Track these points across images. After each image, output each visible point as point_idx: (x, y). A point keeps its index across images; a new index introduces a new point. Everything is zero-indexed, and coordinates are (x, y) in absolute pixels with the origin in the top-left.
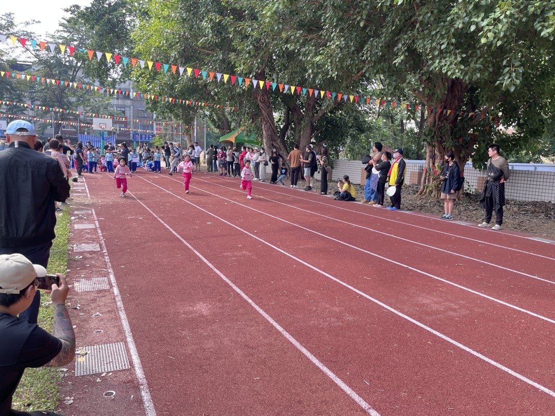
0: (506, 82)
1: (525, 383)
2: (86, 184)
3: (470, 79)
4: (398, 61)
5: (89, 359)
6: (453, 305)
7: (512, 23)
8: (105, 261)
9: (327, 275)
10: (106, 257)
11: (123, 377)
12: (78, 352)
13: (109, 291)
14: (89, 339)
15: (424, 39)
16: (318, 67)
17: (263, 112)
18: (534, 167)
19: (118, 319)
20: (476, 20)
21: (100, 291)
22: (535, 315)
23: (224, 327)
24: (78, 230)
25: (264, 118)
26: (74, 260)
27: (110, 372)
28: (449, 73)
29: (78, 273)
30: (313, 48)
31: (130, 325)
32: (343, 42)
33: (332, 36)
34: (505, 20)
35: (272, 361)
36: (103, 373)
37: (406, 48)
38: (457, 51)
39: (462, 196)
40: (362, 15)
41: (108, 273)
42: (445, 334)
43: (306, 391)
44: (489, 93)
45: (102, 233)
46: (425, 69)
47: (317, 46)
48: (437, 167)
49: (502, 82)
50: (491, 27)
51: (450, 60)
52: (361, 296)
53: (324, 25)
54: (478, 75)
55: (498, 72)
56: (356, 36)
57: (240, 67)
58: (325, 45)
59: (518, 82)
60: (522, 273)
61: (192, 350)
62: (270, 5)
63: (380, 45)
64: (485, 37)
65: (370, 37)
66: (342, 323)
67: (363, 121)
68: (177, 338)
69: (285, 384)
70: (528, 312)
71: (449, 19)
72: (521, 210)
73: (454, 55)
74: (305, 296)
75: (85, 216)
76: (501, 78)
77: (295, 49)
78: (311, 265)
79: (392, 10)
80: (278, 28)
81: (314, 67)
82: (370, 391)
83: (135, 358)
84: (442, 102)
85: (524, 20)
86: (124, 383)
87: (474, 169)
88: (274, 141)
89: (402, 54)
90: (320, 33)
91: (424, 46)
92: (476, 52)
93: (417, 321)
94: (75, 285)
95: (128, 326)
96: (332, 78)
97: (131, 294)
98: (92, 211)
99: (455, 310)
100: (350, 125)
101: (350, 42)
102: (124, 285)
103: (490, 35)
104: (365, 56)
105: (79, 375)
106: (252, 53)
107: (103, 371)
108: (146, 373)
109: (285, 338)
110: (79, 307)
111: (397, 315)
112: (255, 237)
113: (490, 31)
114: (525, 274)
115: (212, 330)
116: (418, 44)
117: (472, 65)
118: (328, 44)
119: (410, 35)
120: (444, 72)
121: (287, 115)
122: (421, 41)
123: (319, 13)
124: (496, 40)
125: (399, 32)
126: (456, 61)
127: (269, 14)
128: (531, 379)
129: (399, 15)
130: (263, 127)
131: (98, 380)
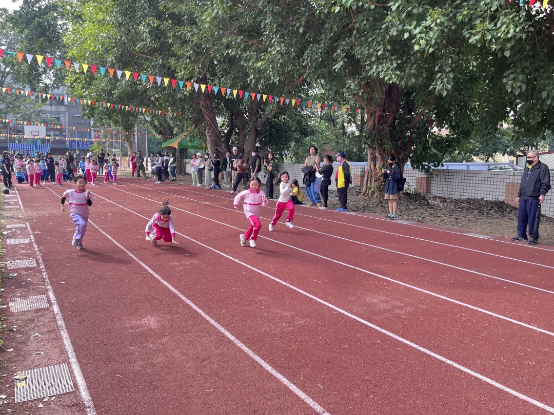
0: (439, 87)
1: (469, 374)
2: (18, 196)
3: (406, 84)
4: (337, 66)
5: (29, 384)
6: (399, 303)
7: (442, 31)
8: (43, 277)
9: (277, 280)
10: (44, 274)
11: (67, 401)
12: (17, 377)
13: (48, 309)
14: (28, 362)
15: (361, 45)
16: (259, 71)
17: (206, 117)
18: (466, 166)
19: (59, 338)
20: (409, 28)
21: (38, 310)
22: (474, 308)
23: (175, 339)
24: (12, 245)
25: (207, 123)
26: (8, 278)
27: (53, 396)
28: (386, 78)
29: (13, 292)
30: (255, 53)
31: (73, 345)
32: (283, 48)
33: (273, 41)
34: (436, 28)
35: (225, 371)
36: (45, 398)
37: (344, 55)
38: (393, 58)
39: (402, 196)
40: (301, 22)
41: (47, 290)
42: (393, 332)
43: (261, 400)
44: (423, 97)
45: (38, 247)
46: (364, 74)
47: (258, 51)
48: (378, 169)
49: (435, 87)
50: (423, 35)
51: (387, 65)
52: (312, 299)
53: (264, 31)
54: (413, 80)
55: (431, 78)
56: (296, 42)
57: (181, 72)
58: (266, 51)
59: (449, 86)
60: (461, 269)
61: (141, 366)
62: (210, 10)
63: (320, 51)
64: (418, 44)
65: (310, 43)
66: (294, 327)
67: (306, 126)
68: (124, 355)
69: (239, 394)
70: (468, 306)
71: (384, 26)
72: (457, 207)
73: (390, 61)
74: (256, 303)
75: (19, 230)
76: (434, 83)
77: (236, 55)
78: (261, 270)
79: (330, 17)
80: (219, 33)
81: (255, 72)
82: (324, 394)
83: (80, 380)
84: (380, 106)
85: (453, 27)
86: (69, 406)
87: (412, 169)
88: (219, 146)
89: (341, 60)
90: (261, 39)
91: (362, 52)
92: (410, 59)
93: (366, 320)
94: (10, 305)
95: (71, 345)
96: (274, 83)
97: (73, 311)
98: (26, 225)
99: (401, 308)
100: (293, 129)
101: (290, 48)
102: (65, 302)
103: (422, 42)
104: (306, 62)
105: (19, 401)
106: (193, 59)
107: (45, 395)
108: (92, 395)
109: (238, 347)
110: (16, 328)
111: (347, 316)
112: (203, 245)
113: (422, 38)
114: (463, 269)
115: (162, 344)
116: (356, 50)
117: (407, 71)
118: (269, 50)
119: (348, 41)
120: (381, 77)
121: (231, 120)
122: (358, 48)
123: (259, 19)
124: (428, 47)
125: (337, 38)
126: (392, 67)
127: (208, 19)
128: (474, 371)
129: (336, 22)
130: (207, 133)
131: (41, 405)
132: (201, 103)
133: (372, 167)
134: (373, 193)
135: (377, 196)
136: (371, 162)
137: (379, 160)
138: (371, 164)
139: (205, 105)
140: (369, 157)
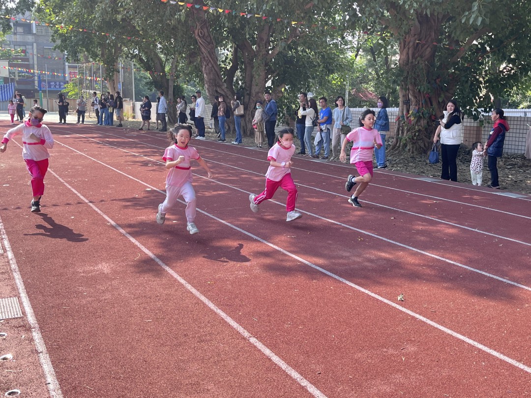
132: (196, 32)
133: (405, 113)
134: (405, 145)
135: (409, 150)
136: (403, 106)
137: (413, 104)
138: (403, 110)
139: (202, 34)
140: (400, 100)
